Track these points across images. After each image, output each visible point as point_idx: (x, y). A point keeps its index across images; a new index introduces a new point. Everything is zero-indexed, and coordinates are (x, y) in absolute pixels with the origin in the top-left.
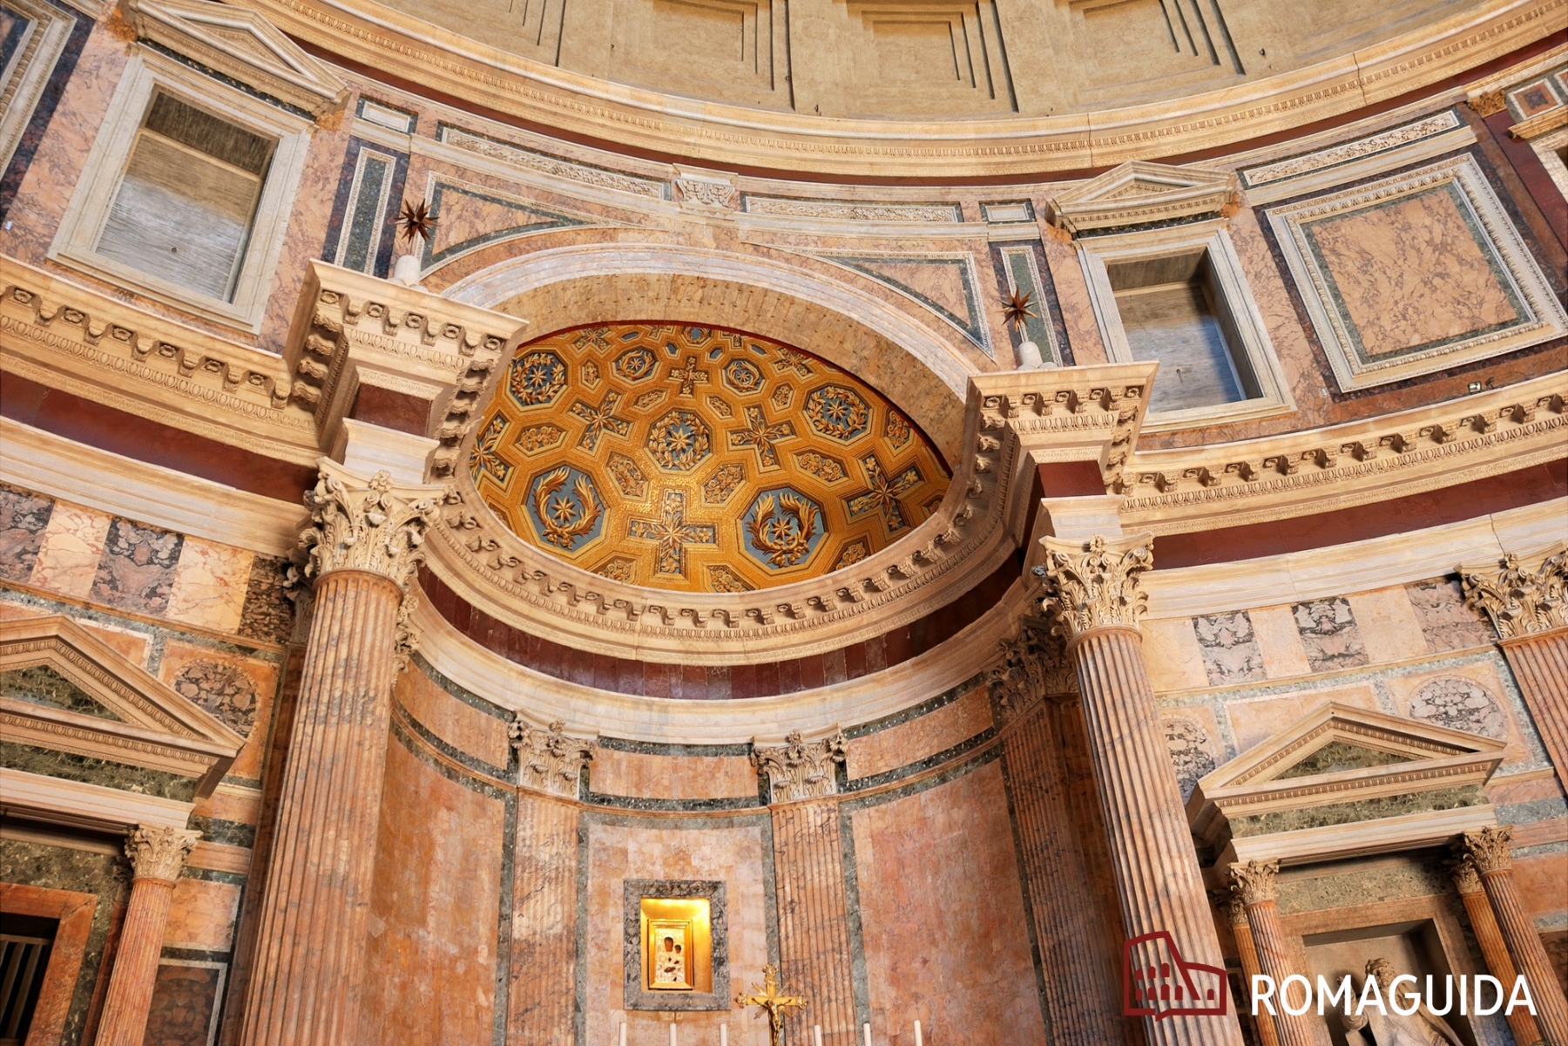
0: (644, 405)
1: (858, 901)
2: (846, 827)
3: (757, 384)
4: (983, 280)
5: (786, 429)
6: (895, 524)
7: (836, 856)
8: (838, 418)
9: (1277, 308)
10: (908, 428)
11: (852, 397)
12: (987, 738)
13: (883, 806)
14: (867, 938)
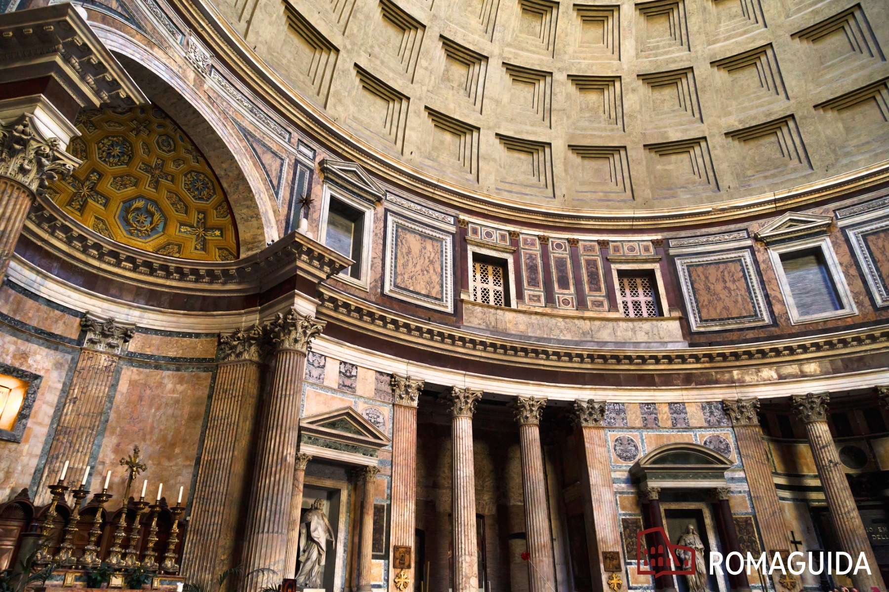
0: (110, 126)
1: (110, 408)
2: (118, 372)
3: (170, 151)
4: (288, 174)
5: (170, 178)
6: (198, 247)
7: (108, 383)
8: (198, 189)
9: (377, 251)
10: (228, 213)
11: (210, 184)
12: (209, 361)
13: (141, 369)
14: (108, 427)
